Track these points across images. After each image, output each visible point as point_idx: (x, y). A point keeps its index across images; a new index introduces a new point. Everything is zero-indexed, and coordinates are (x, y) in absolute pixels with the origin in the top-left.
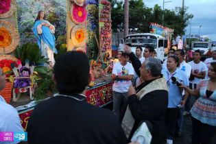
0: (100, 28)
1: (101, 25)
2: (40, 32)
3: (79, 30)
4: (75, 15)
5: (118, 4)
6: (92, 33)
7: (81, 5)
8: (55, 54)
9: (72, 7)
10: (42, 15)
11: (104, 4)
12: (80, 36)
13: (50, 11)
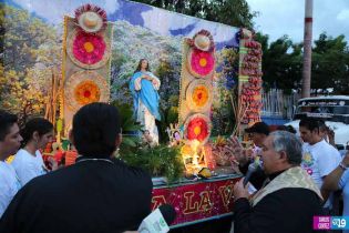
0: (241, 85)
1: (243, 79)
2: (138, 87)
3: (199, 87)
4: (195, 64)
5: (294, 47)
6: (227, 92)
7: (206, 49)
8: (157, 121)
9: (191, 53)
10: (144, 65)
11: (249, 47)
12: (200, 96)
13: (161, 60)
